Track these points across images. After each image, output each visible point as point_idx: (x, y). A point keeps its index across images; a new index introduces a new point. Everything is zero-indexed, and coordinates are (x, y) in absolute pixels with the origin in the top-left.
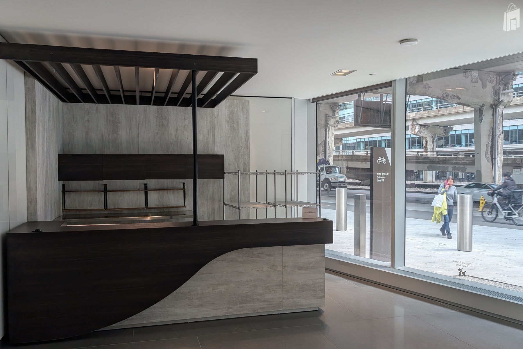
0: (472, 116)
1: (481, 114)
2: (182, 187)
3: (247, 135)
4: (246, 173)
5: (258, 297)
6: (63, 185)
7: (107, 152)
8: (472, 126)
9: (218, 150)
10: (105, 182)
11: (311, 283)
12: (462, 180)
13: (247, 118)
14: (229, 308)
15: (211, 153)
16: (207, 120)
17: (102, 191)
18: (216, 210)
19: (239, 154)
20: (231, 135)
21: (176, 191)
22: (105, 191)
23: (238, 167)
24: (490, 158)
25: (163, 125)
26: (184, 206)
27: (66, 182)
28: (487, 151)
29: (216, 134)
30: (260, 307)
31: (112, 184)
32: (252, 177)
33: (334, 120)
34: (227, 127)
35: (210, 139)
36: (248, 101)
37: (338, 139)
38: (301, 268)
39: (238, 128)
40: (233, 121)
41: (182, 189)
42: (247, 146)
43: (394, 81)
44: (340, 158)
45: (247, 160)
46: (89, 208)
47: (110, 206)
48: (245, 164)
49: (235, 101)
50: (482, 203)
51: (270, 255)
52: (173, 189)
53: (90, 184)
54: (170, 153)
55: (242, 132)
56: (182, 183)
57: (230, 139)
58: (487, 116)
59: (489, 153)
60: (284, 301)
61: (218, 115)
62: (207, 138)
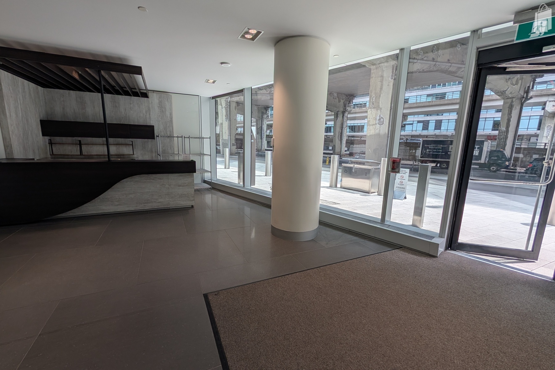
0: (333, 117)
1: (337, 117)
2: (131, 143)
3: (171, 115)
4: (171, 137)
5: (155, 200)
6: (50, 140)
7: (78, 120)
8: (333, 123)
9: (152, 123)
10: (79, 139)
11: (186, 193)
12: (330, 150)
13: (171, 105)
14: (137, 206)
15: (148, 124)
16: (145, 105)
17: (78, 144)
18: (154, 157)
19: (166, 126)
20: (161, 115)
21: (127, 146)
22: (80, 144)
23: (166, 133)
24: (340, 139)
25: (116, 107)
26: (133, 154)
27: (52, 138)
28: (339, 135)
29: (151, 113)
30: (156, 205)
31: (84, 140)
32: (176, 139)
33: (267, 115)
34: (158, 110)
35: (148, 116)
36: (171, 96)
37: (268, 126)
38: (179, 186)
39: (165, 111)
40: (162, 107)
41: (131, 145)
42: (171, 121)
43: (244, 89)
44: (270, 136)
45: (172, 129)
46: (70, 154)
47: (84, 152)
48: (170, 132)
49: (163, 95)
50: (328, 160)
51: (160, 179)
52: (127, 145)
53: (69, 139)
54: (121, 123)
55: (168, 114)
56: (131, 141)
57: (160, 117)
58: (340, 116)
59: (340, 136)
60: (170, 202)
61: (152, 103)
62: (146, 116)
